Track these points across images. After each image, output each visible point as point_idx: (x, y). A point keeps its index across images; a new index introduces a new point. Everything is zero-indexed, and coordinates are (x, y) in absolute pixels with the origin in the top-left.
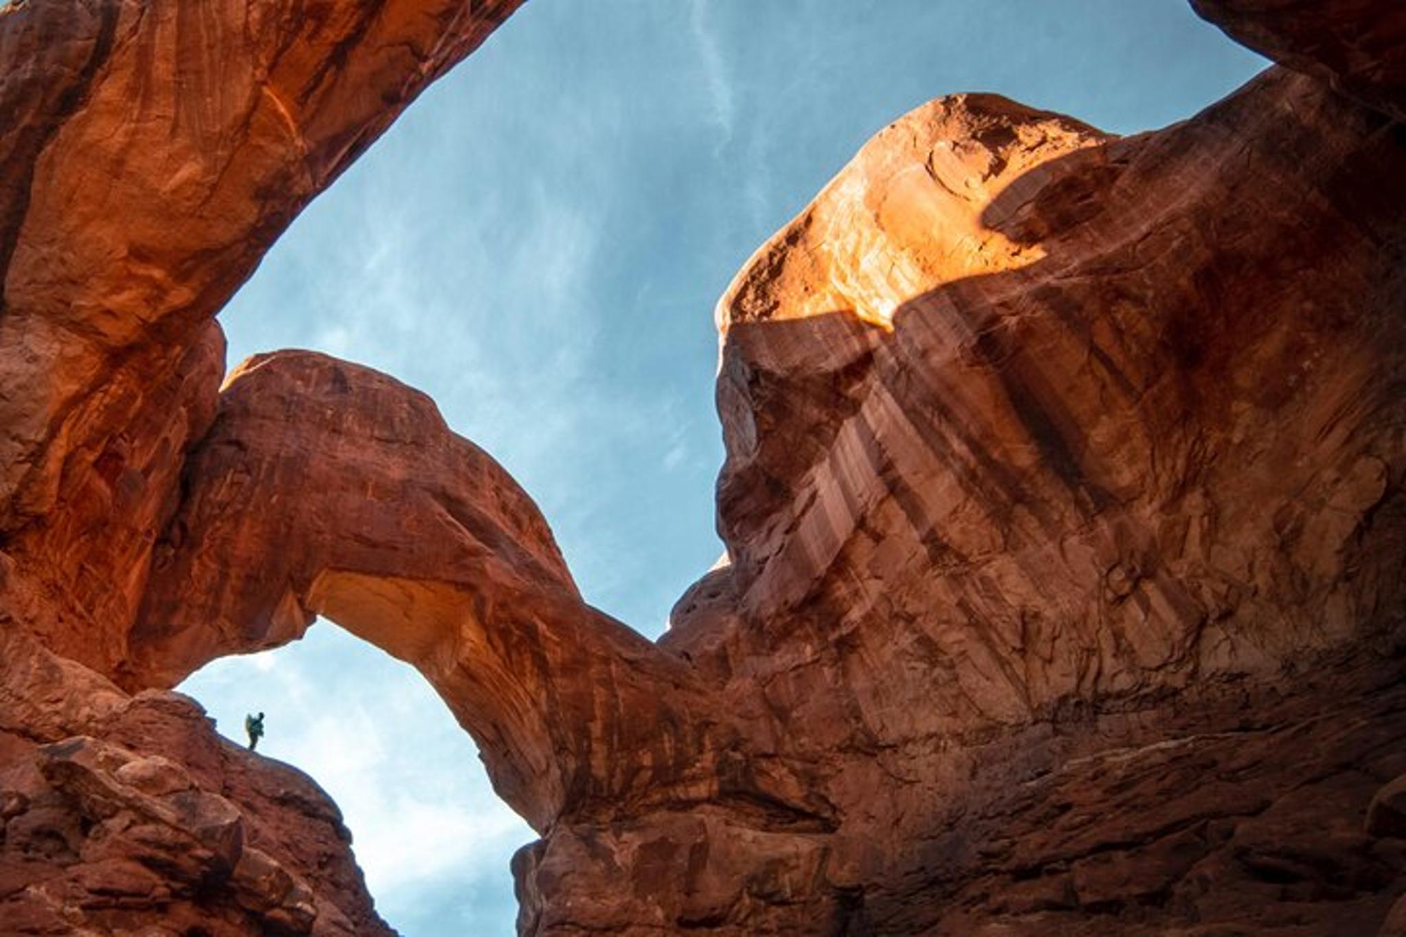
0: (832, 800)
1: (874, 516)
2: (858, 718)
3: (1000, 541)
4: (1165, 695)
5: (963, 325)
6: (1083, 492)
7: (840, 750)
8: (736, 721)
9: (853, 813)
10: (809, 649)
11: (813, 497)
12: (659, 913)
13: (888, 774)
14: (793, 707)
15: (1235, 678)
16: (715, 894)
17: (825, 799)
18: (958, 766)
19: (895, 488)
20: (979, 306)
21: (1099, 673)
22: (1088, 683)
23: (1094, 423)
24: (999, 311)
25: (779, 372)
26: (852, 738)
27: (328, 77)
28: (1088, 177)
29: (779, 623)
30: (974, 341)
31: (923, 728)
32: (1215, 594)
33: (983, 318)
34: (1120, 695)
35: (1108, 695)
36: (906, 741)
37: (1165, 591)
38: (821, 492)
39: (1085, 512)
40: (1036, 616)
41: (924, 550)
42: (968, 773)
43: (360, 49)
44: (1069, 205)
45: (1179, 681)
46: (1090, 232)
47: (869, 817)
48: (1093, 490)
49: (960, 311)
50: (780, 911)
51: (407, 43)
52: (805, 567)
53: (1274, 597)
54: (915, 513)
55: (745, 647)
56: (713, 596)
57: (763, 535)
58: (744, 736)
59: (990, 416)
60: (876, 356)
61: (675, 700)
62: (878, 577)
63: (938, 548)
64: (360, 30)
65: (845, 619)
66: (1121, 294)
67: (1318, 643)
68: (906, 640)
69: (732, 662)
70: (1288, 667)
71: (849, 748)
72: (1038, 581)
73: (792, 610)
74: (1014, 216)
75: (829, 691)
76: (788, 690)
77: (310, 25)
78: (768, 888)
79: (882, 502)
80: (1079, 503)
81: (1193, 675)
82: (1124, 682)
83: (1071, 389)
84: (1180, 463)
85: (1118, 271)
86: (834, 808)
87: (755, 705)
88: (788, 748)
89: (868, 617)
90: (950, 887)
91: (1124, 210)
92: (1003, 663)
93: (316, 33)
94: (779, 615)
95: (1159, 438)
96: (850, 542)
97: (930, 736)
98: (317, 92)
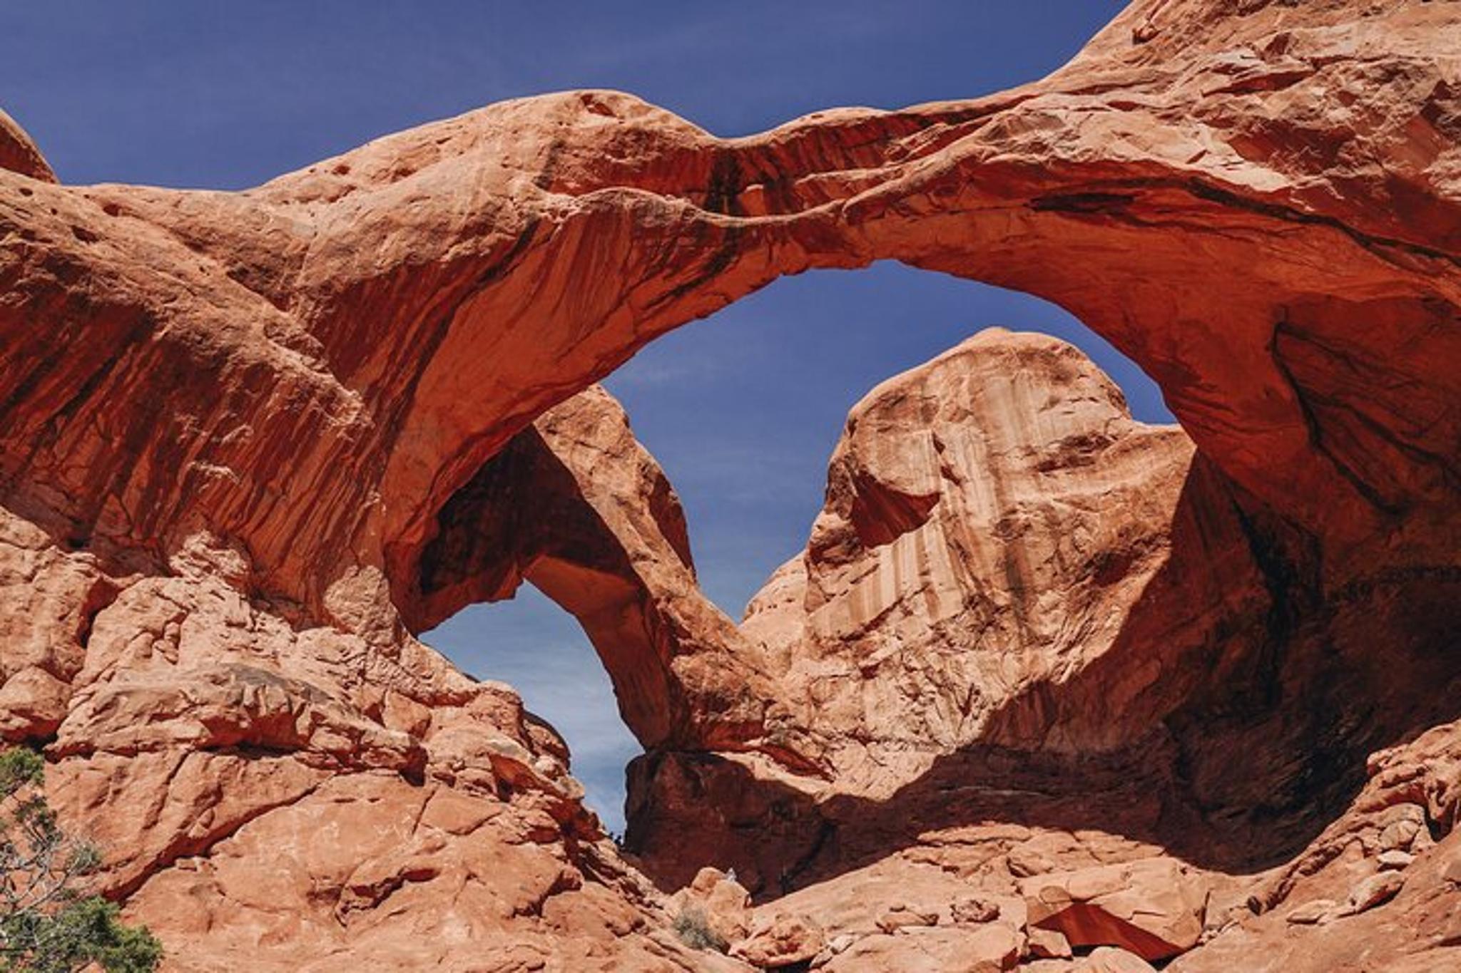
0: (834, 764)
1: (909, 600)
2: (863, 720)
3: (973, 642)
4: (1024, 754)
5: (996, 507)
6: (1024, 631)
7: (847, 735)
8: (789, 703)
9: (844, 775)
10: (845, 667)
11: (876, 567)
12: (722, 819)
13: (870, 756)
14: (825, 701)
15: (1056, 755)
16: (753, 809)
17: (829, 762)
18: (910, 763)
19: (926, 588)
20: (1008, 498)
21: (997, 734)
22: (990, 737)
23: (1043, 593)
24: (1018, 507)
25: (879, 479)
26: (856, 730)
27: (667, 301)
28: (1093, 440)
29: (831, 643)
30: (998, 521)
31: (898, 734)
32: (1065, 707)
33: (1009, 506)
34: (1003, 747)
35: (997, 745)
36: (886, 739)
37: (1043, 699)
38: (882, 567)
39: (1021, 643)
40: (978, 693)
41: (930, 633)
42: (914, 768)
43: (694, 291)
44: (1076, 452)
45: (1032, 749)
46: (1081, 474)
47: (853, 780)
48: (1029, 631)
49: (997, 496)
50: (789, 824)
51: (723, 294)
52: (856, 613)
53: (1090, 719)
54: (933, 608)
55: (803, 649)
56: (790, 601)
57: (835, 577)
58: (792, 713)
59: (991, 569)
60: (942, 497)
61: (753, 681)
62: (899, 638)
63: (940, 634)
64: (699, 281)
65: (872, 655)
66: (1082, 524)
67: (1098, 748)
68: (904, 682)
69: (793, 659)
70: (1081, 756)
71: (853, 735)
72: (986, 672)
73: (841, 638)
74: (1046, 447)
75: (851, 697)
76: (824, 689)
77: (668, 271)
78: (785, 810)
79: (916, 593)
80: (1020, 635)
81: (1038, 748)
82: (1006, 741)
83: (1039, 569)
84: (1077, 630)
85: (1087, 508)
86: (834, 769)
87: (802, 694)
88: (815, 726)
89: (886, 660)
90: (886, 835)
91: (1103, 468)
92: (952, 712)
93: (670, 275)
94: (832, 638)
95: (1072, 612)
96: (889, 610)
97: (900, 740)
98: (657, 307)
